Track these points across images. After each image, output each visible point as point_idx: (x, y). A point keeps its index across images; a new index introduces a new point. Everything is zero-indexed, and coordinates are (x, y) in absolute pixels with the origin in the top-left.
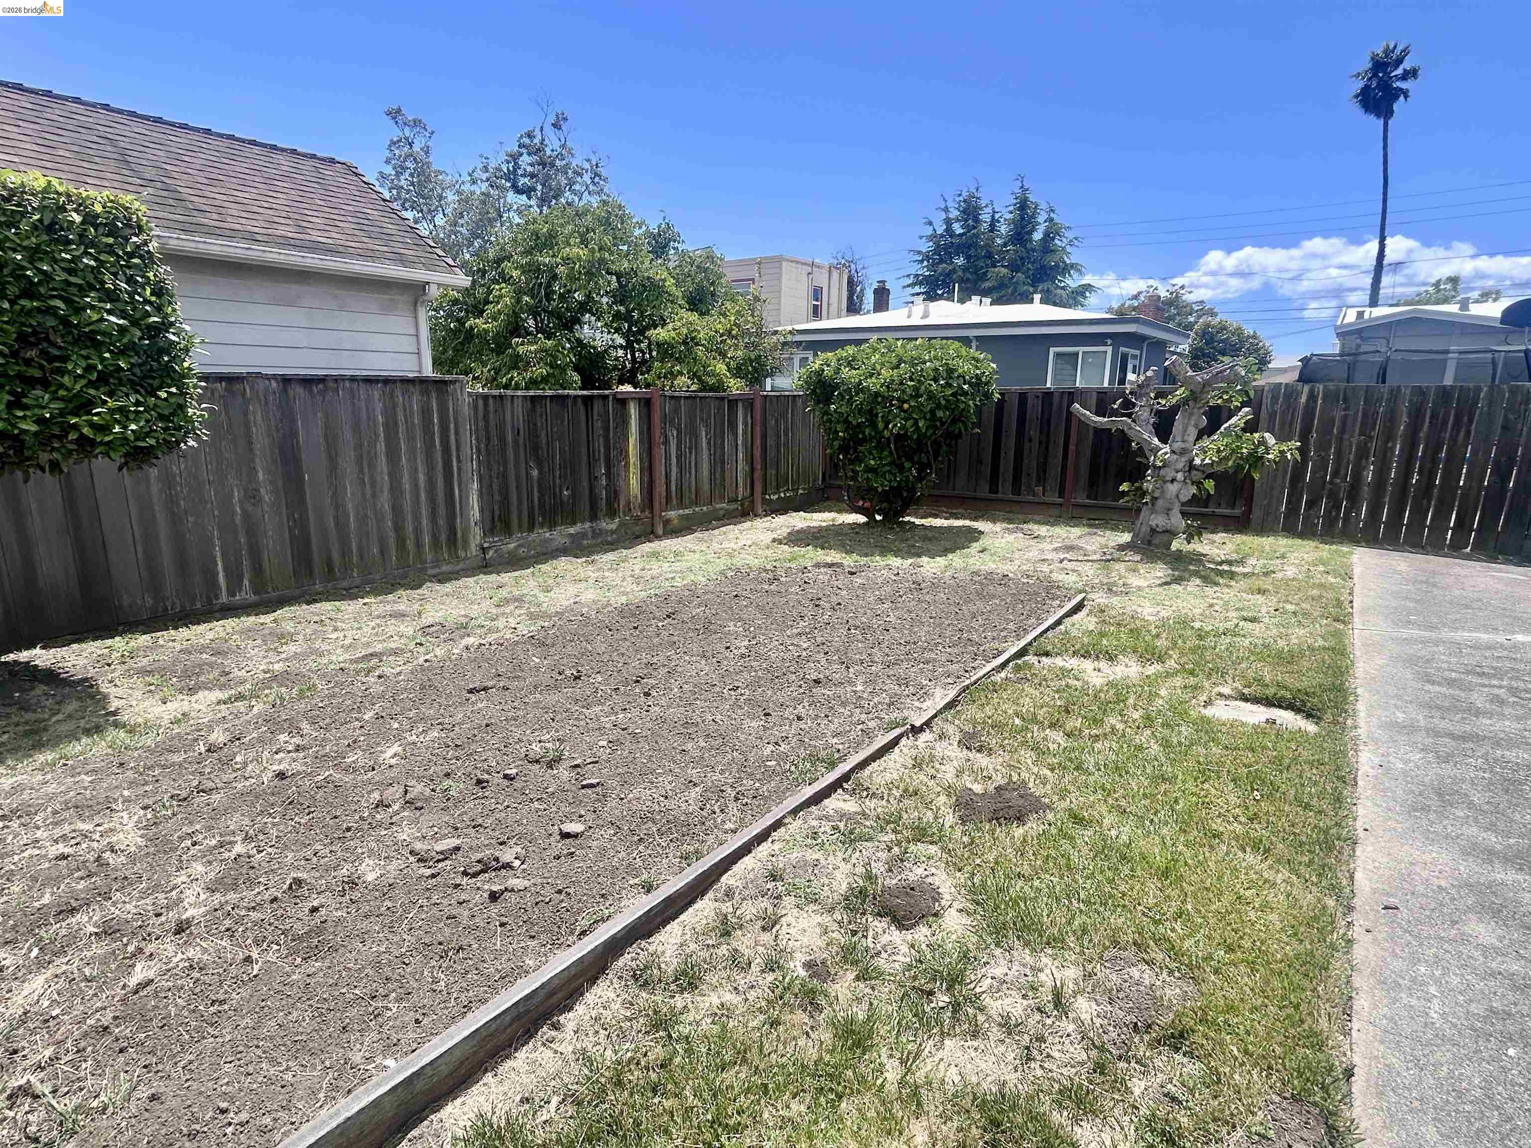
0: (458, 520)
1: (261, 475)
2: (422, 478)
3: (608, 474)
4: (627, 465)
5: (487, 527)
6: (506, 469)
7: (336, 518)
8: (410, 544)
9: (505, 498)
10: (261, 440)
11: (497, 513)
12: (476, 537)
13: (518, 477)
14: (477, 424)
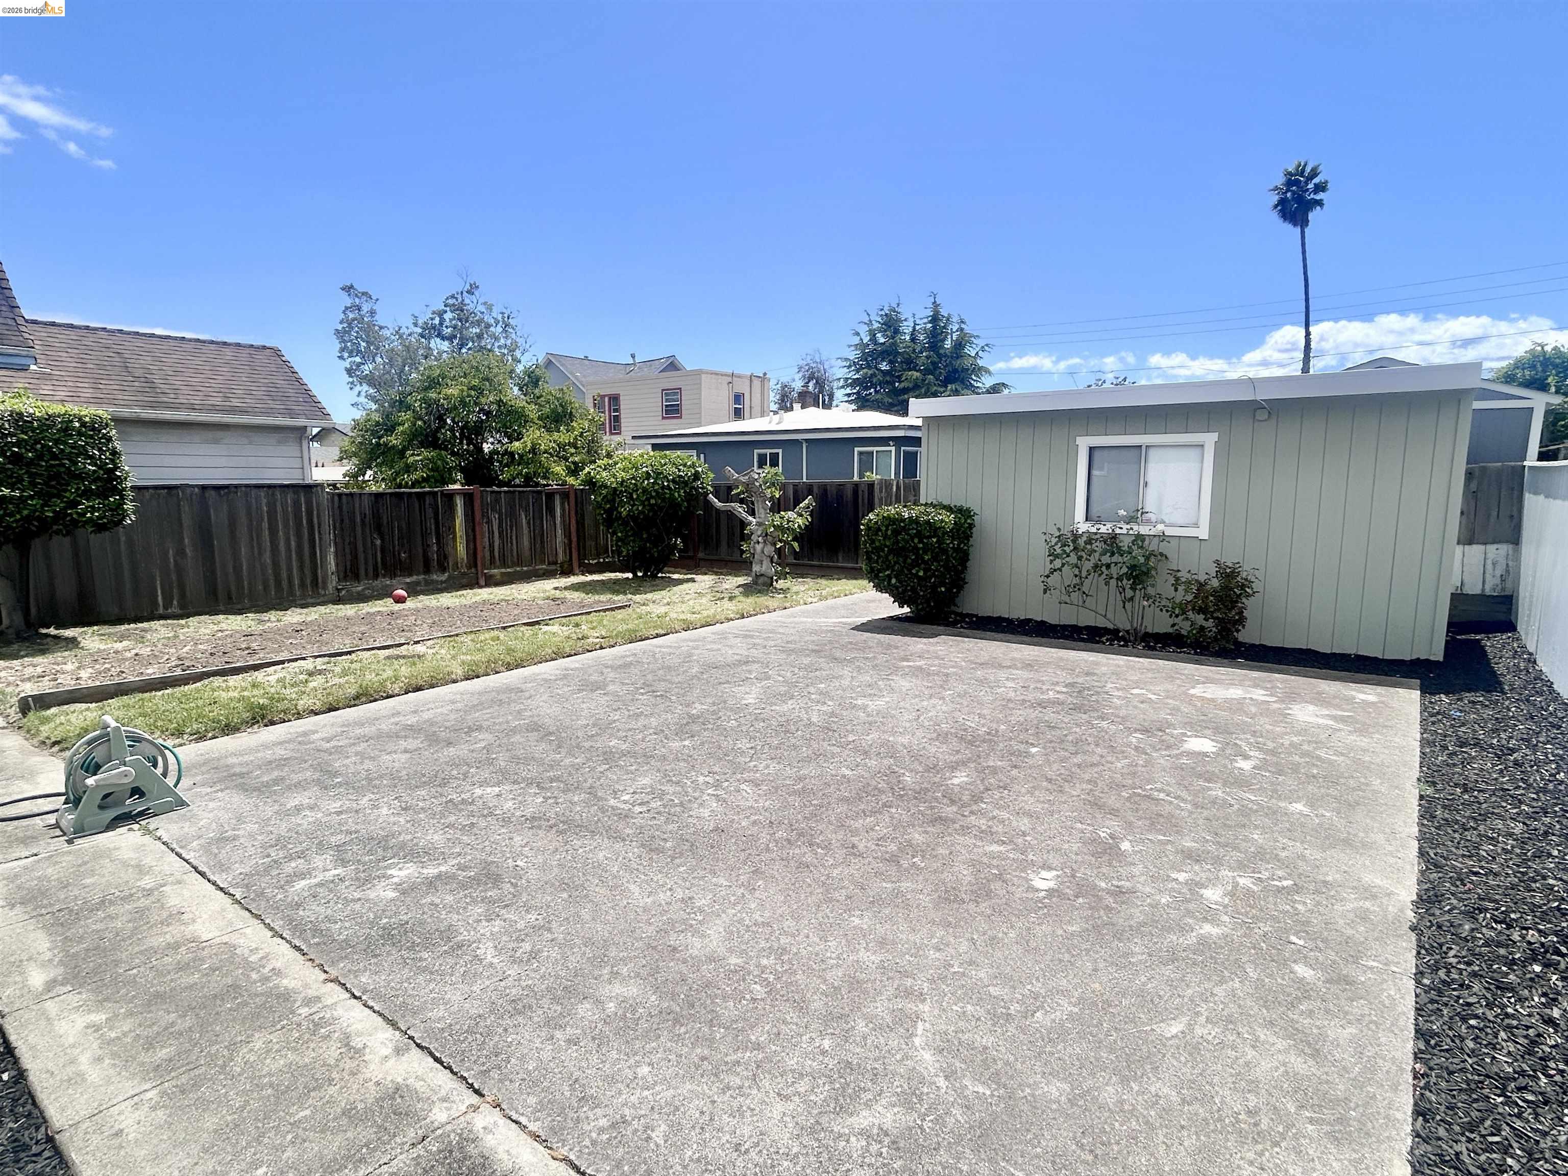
0: (319, 571)
1: (186, 541)
2: (293, 544)
3: (438, 543)
4: (454, 538)
5: (341, 577)
6: (355, 538)
7: (234, 567)
8: (285, 584)
9: (355, 557)
10: (187, 521)
11: (348, 567)
12: (333, 582)
13: (364, 545)
14: (333, 512)
